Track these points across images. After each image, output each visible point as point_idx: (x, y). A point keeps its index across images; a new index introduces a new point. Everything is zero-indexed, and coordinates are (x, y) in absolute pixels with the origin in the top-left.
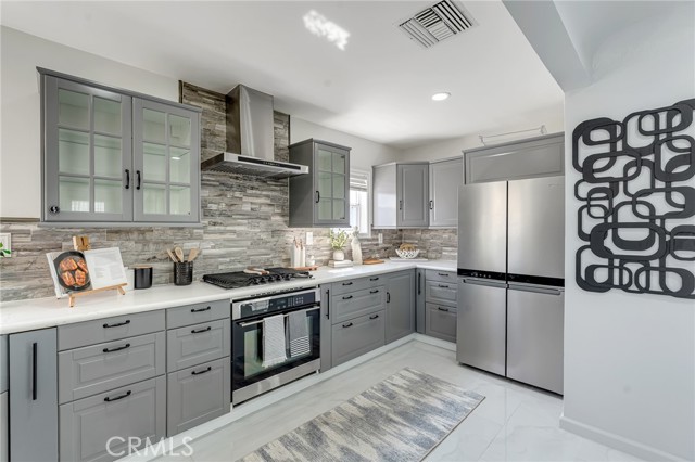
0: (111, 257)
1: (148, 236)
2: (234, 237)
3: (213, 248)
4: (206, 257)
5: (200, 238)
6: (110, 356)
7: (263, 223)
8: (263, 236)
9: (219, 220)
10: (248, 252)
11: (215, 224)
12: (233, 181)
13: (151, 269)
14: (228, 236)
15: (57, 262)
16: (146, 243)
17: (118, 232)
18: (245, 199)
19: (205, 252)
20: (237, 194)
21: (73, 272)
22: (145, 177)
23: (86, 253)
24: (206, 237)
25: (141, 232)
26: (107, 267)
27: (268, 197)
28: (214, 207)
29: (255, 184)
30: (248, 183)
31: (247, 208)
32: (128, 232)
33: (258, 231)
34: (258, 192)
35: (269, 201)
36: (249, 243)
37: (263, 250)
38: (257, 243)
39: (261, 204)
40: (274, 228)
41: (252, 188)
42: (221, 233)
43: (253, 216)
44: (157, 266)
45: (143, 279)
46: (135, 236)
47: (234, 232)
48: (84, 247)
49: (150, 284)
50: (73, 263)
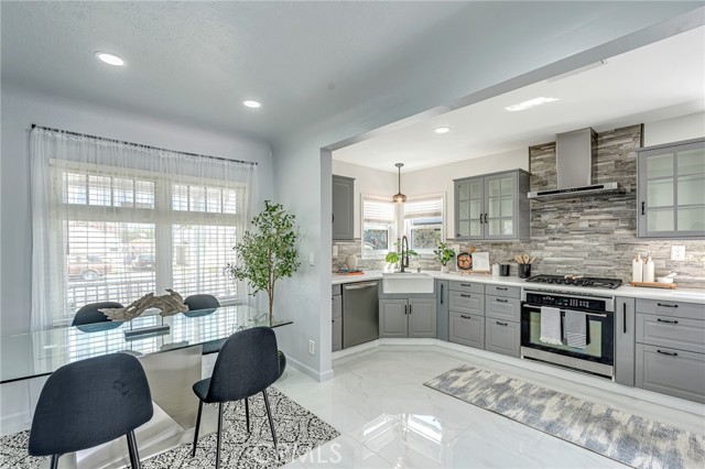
0: (484, 257)
1: (510, 247)
2: (571, 248)
3: (552, 256)
4: (546, 263)
5: (542, 249)
6: (463, 298)
7: (602, 238)
8: (605, 249)
9: (557, 236)
10: (585, 262)
11: (554, 239)
12: (570, 205)
13: (508, 267)
14: (565, 248)
16: (509, 251)
17: (495, 244)
18: (582, 218)
19: (545, 259)
20: (574, 215)
22: (490, 216)
23: (473, 255)
24: (546, 248)
25: (507, 244)
26: (481, 261)
27: (610, 213)
28: (553, 227)
29: (594, 203)
30: (585, 204)
31: (585, 225)
32: (501, 244)
33: (599, 244)
34: (598, 210)
35: (611, 217)
36: (586, 255)
37: (603, 262)
38: (595, 254)
39: (601, 220)
40: (617, 241)
41: (590, 207)
42: (559, 246)
43: (592, 231)
44: (512, 264)
45: (505, 271)
46: (503, 247)
47: (571, 245)
48: (473, 251)
49: (508, 275)
50: (464, 258)
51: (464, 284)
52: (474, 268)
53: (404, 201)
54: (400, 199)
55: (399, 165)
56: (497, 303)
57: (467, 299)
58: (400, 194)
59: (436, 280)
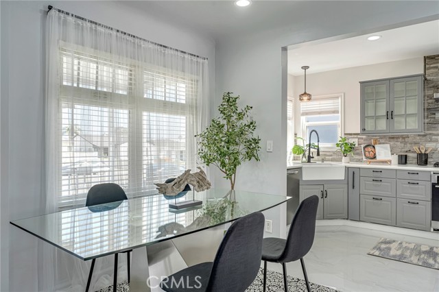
0: (386, 148)
1: (406, 140)
5: (436, 141)
6: (375, 183)
13: (406, 156)
15: (364, 148)
16: (405, 143)
17: (393, 138)
21: (369, 152)
22: (395, 113)
23: (376, 146)
25: (404, 138)
26: (384, 152)
32: (398, 138)
44: (409, 155)
45: (403, 160)
46: (400, 139)
48: (376, 143)
49: (406, 163)
50: (370, 149)
51: (375, 171)
52: (379, 158)
53: (309, 99)
54: (305, 98)
55: (305, 68)
56: (408, 185)
57: (379, 183)
58: (305, 93)
59: (347, 169)
